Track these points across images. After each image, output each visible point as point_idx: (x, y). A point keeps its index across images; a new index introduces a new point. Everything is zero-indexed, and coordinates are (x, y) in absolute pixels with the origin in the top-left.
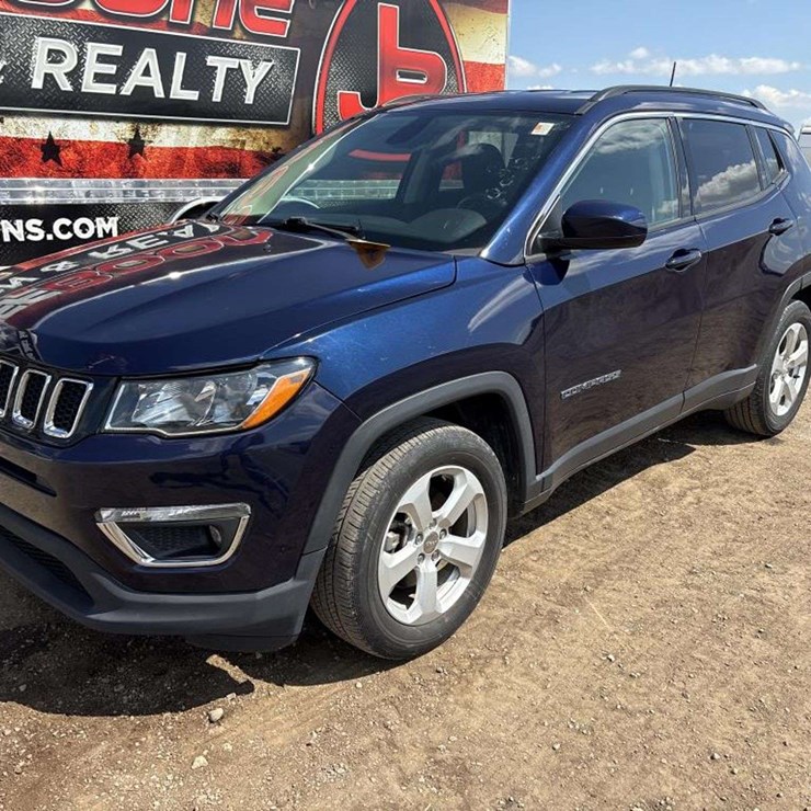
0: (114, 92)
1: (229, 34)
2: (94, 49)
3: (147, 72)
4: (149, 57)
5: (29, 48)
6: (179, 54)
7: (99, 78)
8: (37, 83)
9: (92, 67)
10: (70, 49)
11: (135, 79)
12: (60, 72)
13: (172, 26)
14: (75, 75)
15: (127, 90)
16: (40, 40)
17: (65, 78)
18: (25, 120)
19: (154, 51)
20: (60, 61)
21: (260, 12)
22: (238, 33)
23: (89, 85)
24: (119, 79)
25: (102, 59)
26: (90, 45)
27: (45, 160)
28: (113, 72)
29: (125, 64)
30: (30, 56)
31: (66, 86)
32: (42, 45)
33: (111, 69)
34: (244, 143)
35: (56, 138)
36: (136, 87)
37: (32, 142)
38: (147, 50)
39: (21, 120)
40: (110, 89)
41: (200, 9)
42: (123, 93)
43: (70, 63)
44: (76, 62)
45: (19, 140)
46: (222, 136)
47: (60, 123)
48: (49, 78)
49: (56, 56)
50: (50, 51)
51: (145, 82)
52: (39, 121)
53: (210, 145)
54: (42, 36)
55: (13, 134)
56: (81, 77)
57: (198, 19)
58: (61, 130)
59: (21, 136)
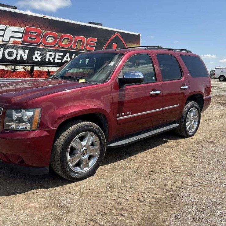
0: (61, 62)
1: (83, 50)
2: (58, 54)
3: (67, 58)
4: (68, 55)
5: (46, 54)
6: (73, 54)
7: (58, 59)
8: (47, 60)
9: (57, 57)
10: (53, 54)
11: (65, 59)
12: (51, 58)
13: (72, 49)
14: (54, 59)
15: (63, 61)
16: (48, 52)
17: (52, 59)
18: (44, 67)
19: (69, 54)
20: (51, 56)
21: (89, 46)
22: (85, 50)
23: (56, 61)
24: (62, 59)
25: (59, 56)
26: (57, 53)
27: (47, 75)
28: (61, 58)
29: (63, 57)
30: (46, 55)
31: (52, 61)
32: (48, 53)
33: (60, 57)
34: (85, 72)
35: (49, 71)
36: (65, 61)
37: (45, 71)
38: (67, 54)
39: (43, 67)
40: (60, 61)
41: (78, 46)
42: (62, 62)
43: (53, 57)
44: (54, 56)
45: (43, 71)
46: (81, 70)
47: (50, 68)
48: (49, 59)
49: (51, 55)
50: (50, 54)
51: (67, 60)
52: (47, 67)
53: (78, 72)
54: (49, 51)
55: (42, 70)
56: (55, 59)
57: (77, 48)
58: (51, 69)
59: (43, 70)
